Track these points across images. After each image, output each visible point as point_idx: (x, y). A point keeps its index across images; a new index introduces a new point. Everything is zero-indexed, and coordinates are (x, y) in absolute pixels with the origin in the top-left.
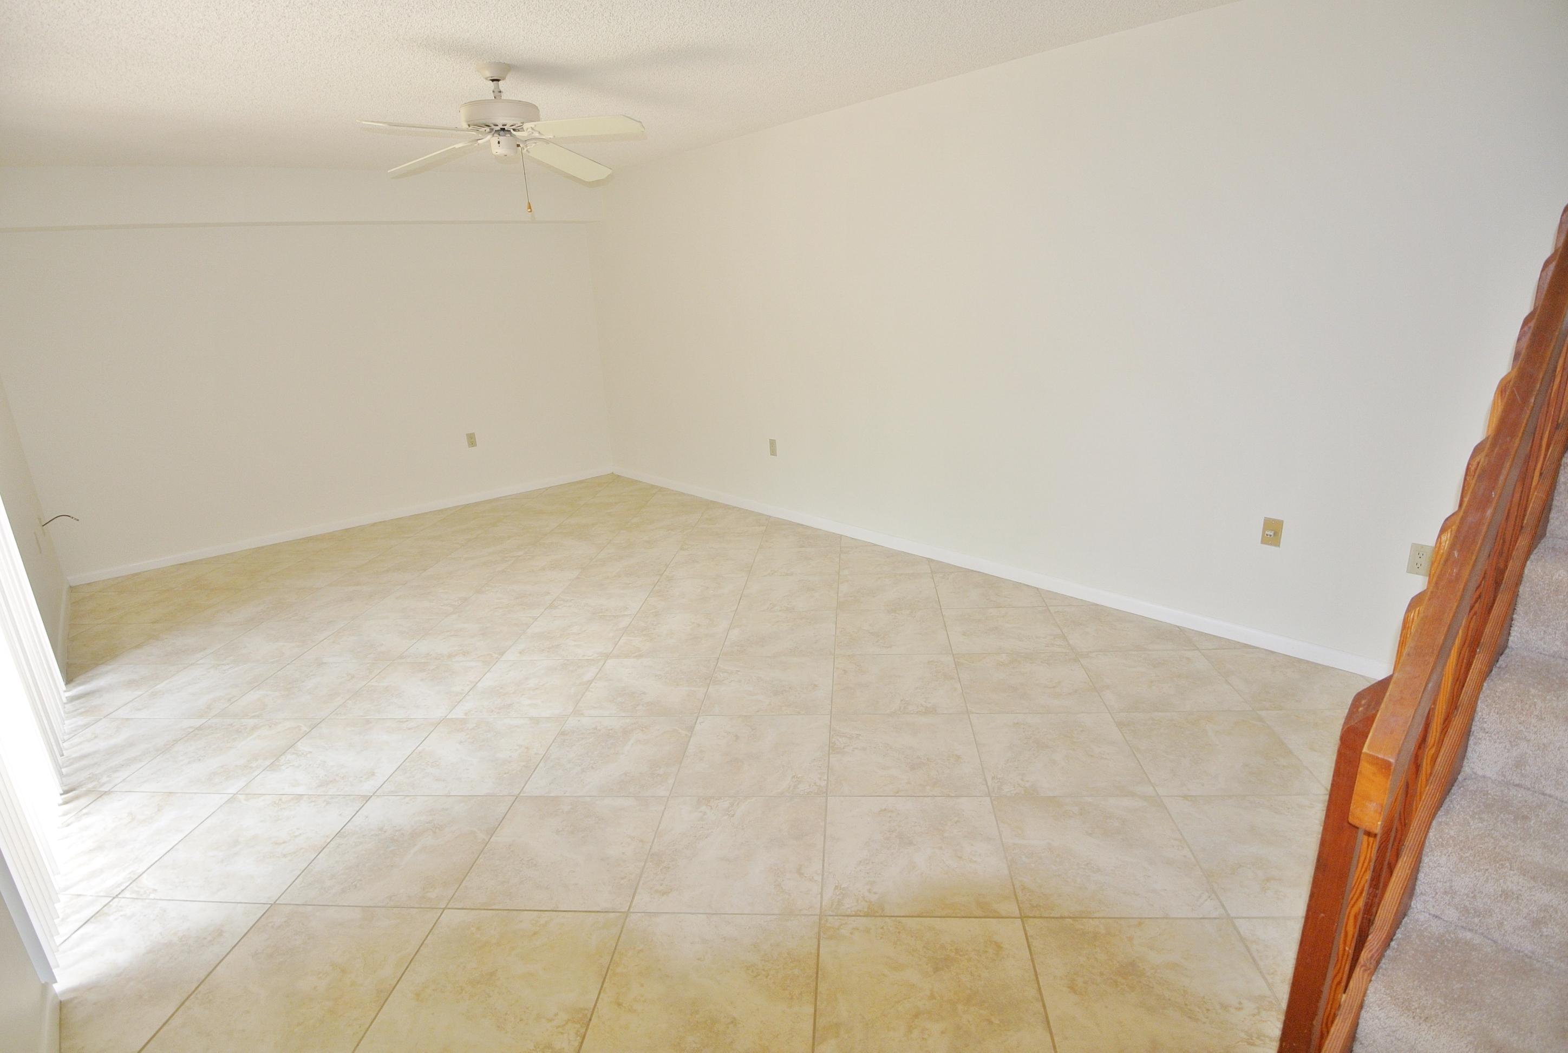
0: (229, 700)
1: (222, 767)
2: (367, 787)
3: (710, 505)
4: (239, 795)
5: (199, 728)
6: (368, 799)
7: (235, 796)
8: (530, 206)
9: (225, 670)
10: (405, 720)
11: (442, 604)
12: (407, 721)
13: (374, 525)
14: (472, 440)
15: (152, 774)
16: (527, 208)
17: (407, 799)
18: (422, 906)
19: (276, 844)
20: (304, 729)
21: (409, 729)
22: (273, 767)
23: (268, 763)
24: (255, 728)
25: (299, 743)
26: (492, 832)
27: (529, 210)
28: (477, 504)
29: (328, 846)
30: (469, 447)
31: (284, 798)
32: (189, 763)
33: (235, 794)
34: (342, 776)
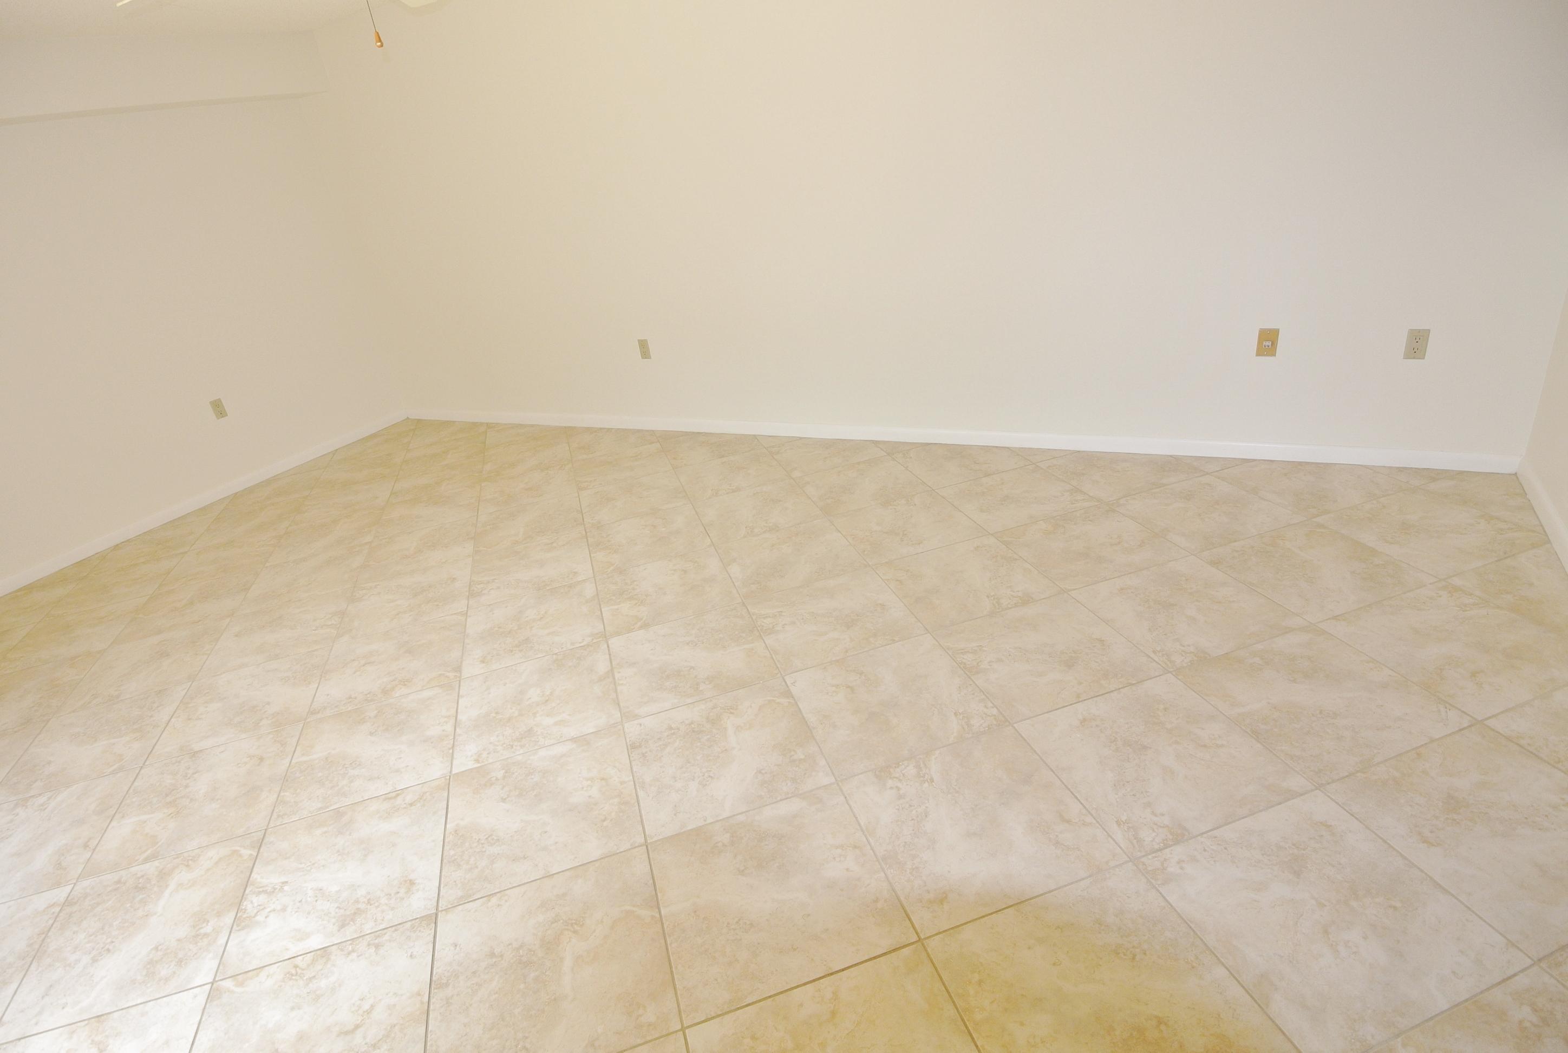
0: (86, 846)
1: (156, 948)
2: (419, 903)
3: (569, 432)
4: (220, 982)
5: (68, 902)
6: (433, 919)
7: (214, 985)
8: (379, 38)
9: (42, 805)
10: (394, 794)
11: (314, 628)
12: (398, 795)
13: (116, 547)
14: (219, 409)
15: (43, 997)
16: (377, 42)
17: (494, 900)
18: (649, 1038)
19: (347, 1033)
20: (246, 853)
21: (411, 805)
22: (241, 922)
23: (229, 919)
24: (163, 875)
25: (254, 875)
26: (655, 902)
27: (379, 44)
28: (250, 490)
29: (432, 1007)
30: (218, 419)
31: (298, 961)
32: (94, 960)
33: (212, 983)
34: (366, 900)
